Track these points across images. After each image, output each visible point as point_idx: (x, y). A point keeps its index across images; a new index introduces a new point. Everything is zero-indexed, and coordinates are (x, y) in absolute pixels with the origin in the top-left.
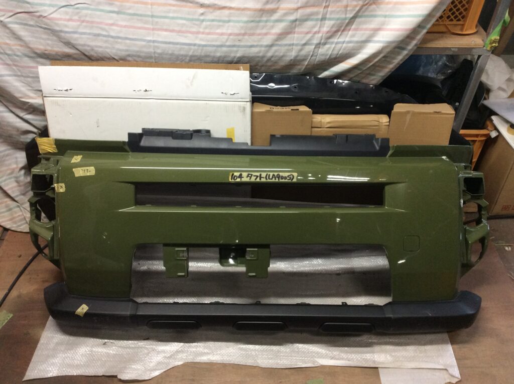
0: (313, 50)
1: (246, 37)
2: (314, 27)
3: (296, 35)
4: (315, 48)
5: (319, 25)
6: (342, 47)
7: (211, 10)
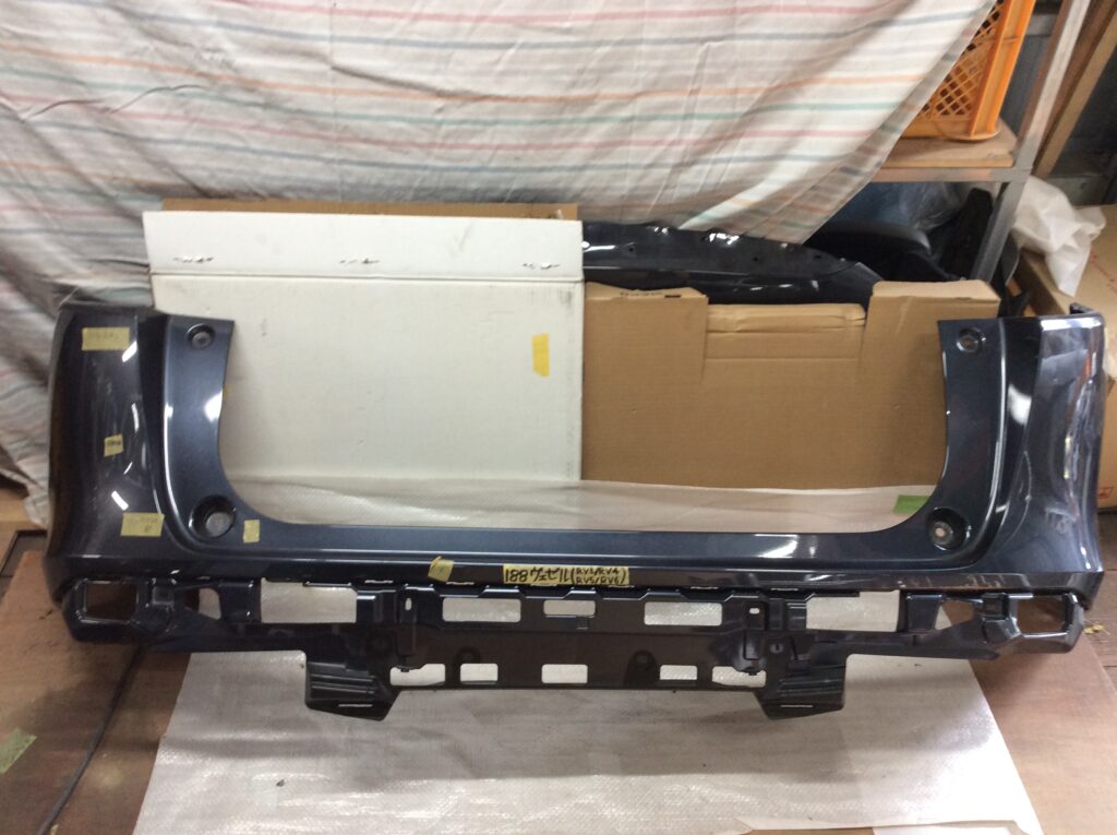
0: (667, 177)
1: (531, 152)
2: (670, 131)
3: (632, 148)
4: (672, 173)
5: (678, 129)
6: (725, 170)
7: (458, 102)
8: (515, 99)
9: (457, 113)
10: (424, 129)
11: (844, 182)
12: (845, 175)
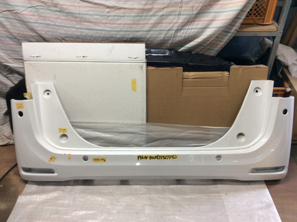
0: (174, 34)
1: (134, 26)
2: (174, 19)
3: (163, 25)
4: (175, 33)
5: (177, 19)
6: (191, 31)
7: (113, 10)
8: (129, 9)
9: (113, 13)
10: (104, 18)
11: (226, 36)
12: (225, 33)
